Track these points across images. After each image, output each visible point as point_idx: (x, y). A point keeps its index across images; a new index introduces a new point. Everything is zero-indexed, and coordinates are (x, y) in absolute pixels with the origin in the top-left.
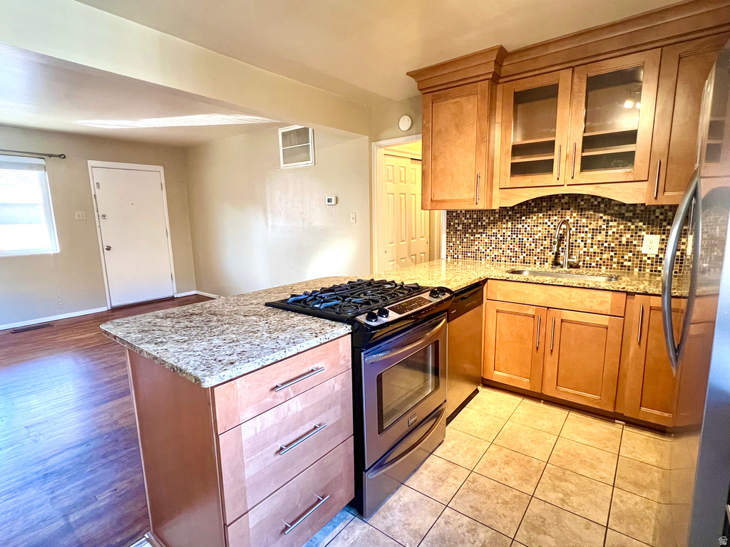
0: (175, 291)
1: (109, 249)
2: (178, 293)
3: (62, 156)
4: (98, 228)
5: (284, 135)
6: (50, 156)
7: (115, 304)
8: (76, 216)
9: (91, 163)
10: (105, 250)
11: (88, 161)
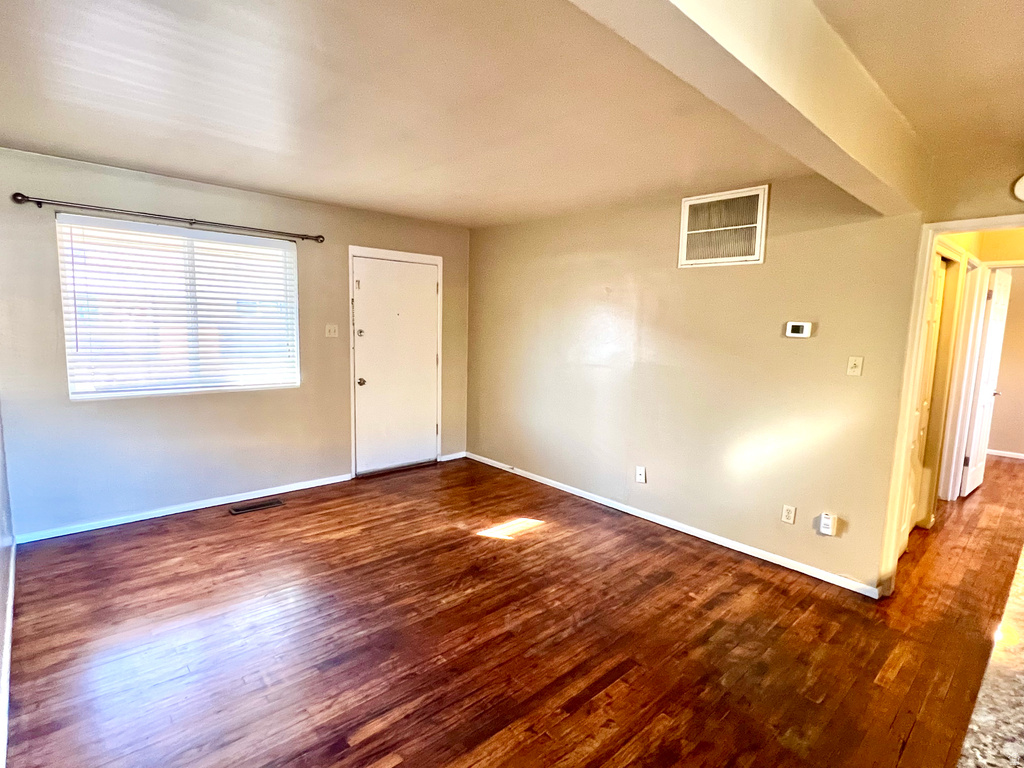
0: (439, 451)
1: (362, 382)
2: (443, 454)
3: (319, 239)
4: (352, 350)
5: (694, 209)
6: (304, 237)
7: (363, 469)
8: (327, 331)
9: (353, 250)
10: (357, 385)
11: (350, 246)
